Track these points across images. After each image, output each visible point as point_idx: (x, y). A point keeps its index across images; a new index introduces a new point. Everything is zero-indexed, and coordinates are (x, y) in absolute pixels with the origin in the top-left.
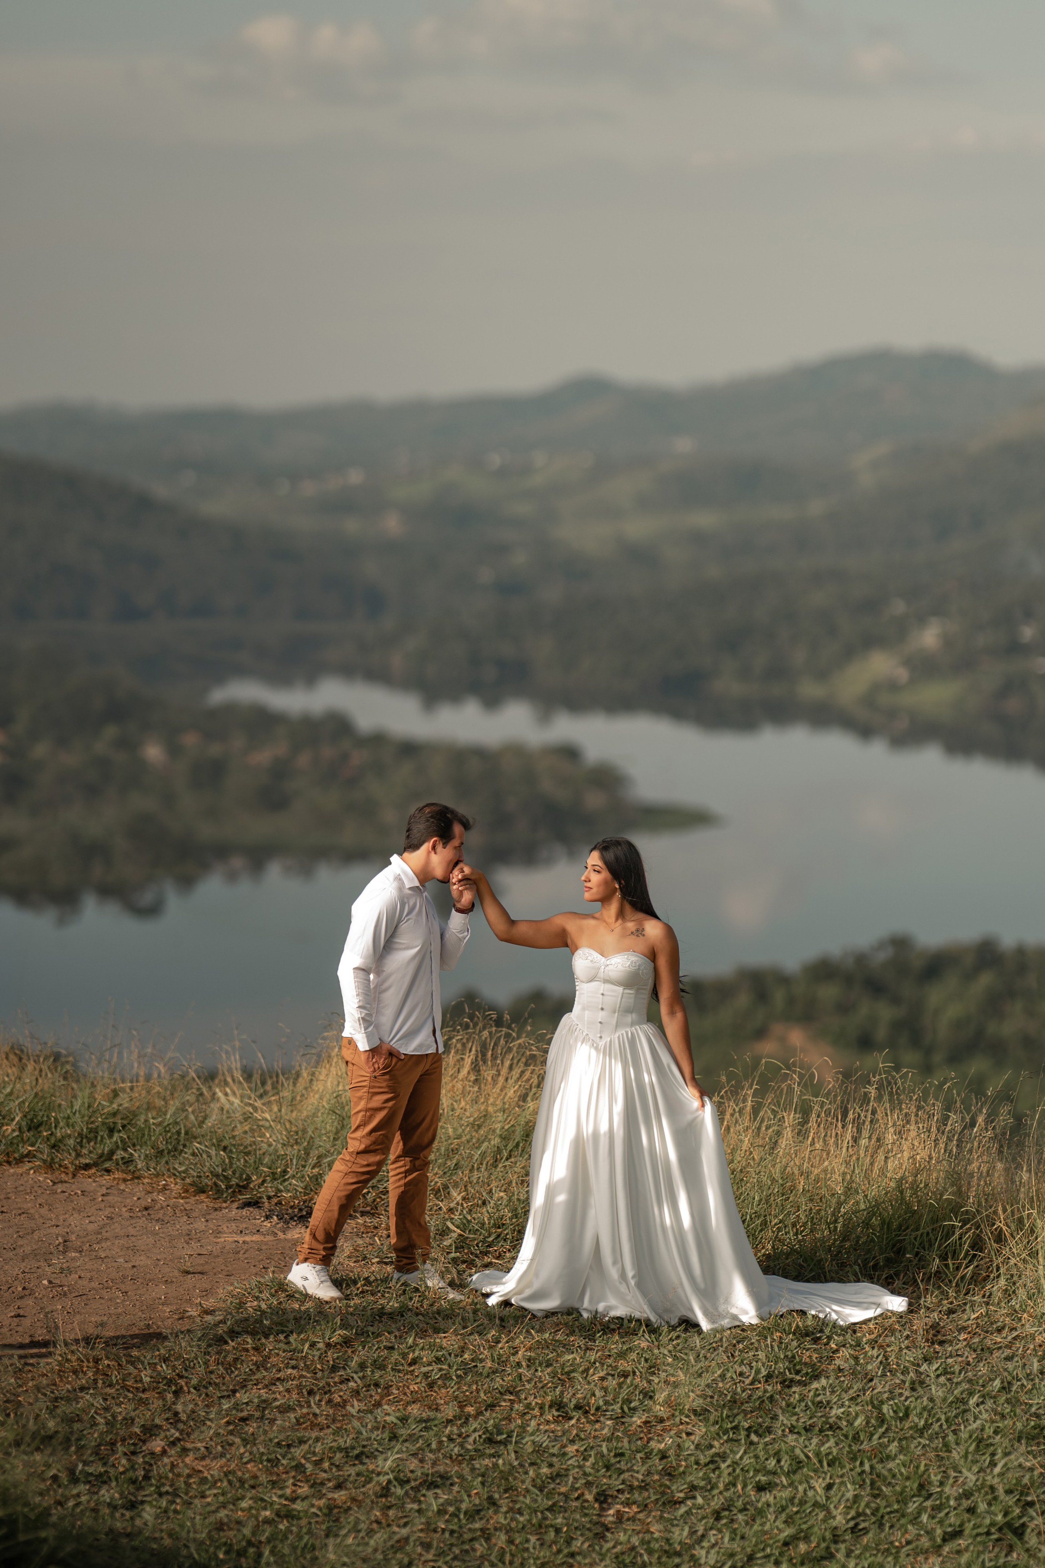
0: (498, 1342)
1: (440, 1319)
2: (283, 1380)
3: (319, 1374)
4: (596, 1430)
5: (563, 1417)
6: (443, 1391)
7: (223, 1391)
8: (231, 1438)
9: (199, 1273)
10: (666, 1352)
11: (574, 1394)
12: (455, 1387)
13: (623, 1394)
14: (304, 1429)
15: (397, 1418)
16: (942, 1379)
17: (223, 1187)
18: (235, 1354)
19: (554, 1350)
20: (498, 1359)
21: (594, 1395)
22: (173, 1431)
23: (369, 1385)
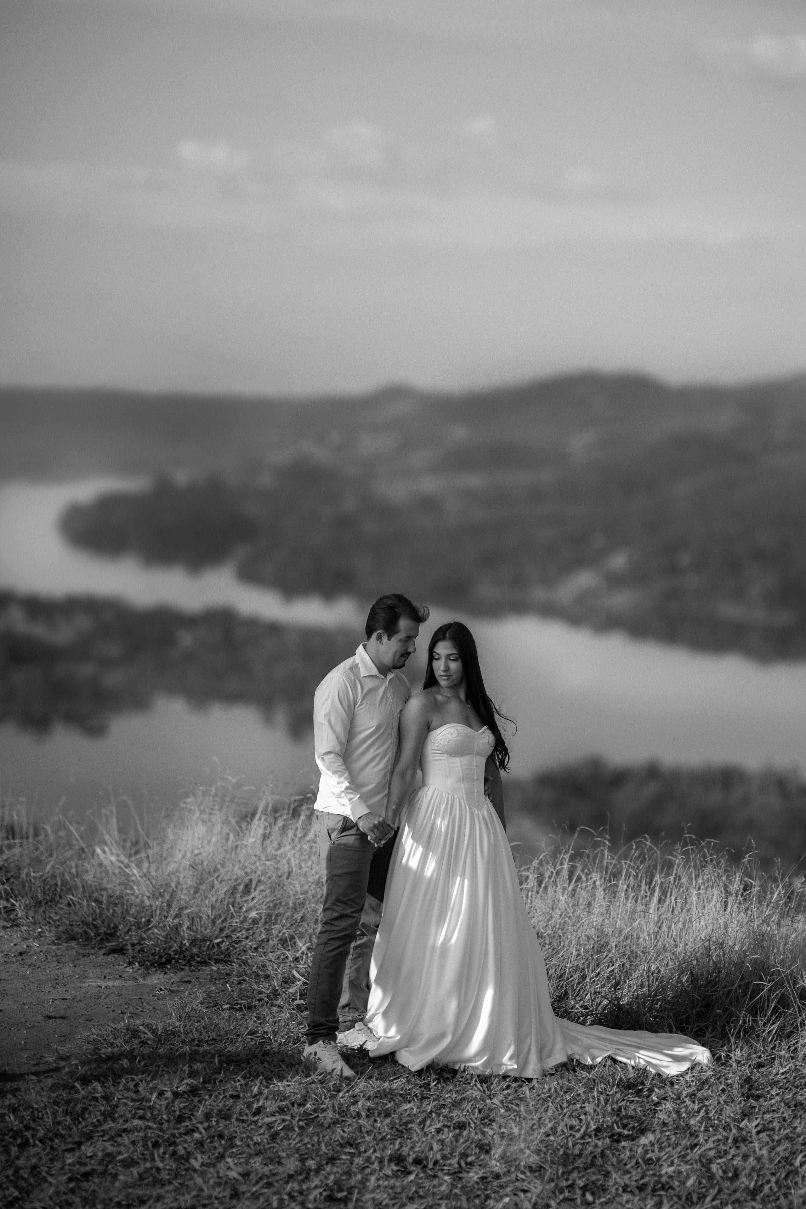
0: (339, 1091)
1: (284, 1067)
2: (129, 1131)
3: (165, 1125)
4: (434, 1187)
5: (402, 1172)
6: (286, 1142)
7: (68, 1144)
8: (70, 1197)
9: (61, 1018)
10: (498, 1103)
11: (412, 1147)
12: (297, 1140)
13: (460, 1149)
14: (146, 1185)
15: (240, 1174)
16: (763, 1135)
17: (92, 934)
18: (84, 1103)
19: (391, 1099)
20: (339, 1108)
21: (431, 1149)
22: (12, 1189)
23: (213, 1137)
